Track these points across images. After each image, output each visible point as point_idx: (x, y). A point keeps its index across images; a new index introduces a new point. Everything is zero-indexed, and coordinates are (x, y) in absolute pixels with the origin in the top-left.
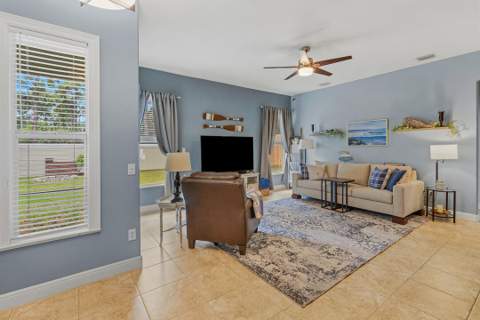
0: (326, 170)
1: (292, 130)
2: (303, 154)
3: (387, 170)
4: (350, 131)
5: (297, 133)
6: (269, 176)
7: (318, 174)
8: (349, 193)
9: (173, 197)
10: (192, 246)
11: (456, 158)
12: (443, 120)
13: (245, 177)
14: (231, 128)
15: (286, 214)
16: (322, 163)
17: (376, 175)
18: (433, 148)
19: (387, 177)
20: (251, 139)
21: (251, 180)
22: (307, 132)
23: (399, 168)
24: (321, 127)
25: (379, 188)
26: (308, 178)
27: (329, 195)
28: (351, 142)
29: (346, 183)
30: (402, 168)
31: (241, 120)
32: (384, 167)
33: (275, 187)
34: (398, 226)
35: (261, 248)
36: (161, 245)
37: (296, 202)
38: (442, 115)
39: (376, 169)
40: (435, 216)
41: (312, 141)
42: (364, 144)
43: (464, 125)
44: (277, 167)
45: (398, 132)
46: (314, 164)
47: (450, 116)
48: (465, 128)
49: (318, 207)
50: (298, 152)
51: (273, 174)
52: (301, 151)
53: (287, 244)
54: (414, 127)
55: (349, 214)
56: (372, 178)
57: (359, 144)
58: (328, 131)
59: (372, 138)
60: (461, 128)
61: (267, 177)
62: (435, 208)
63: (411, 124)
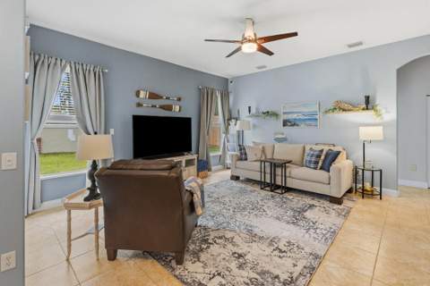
0: (263, 150)
1: (230, 112)
2: (240, 135)
3: (322, 151)
4: (284, 113)
5: (235, 114)
6: (207, 158)
7: (256, 155)
8: (287, 174)
9: (87, 193)
10: (112, 256)
11: (381, 138)
12: (368, 103)
13: (183, 159)
14: (169, 108)
15: (227, 199)
16: (260, 144)
17: (312, 155)
18: (362, 130)
19: (323, 157)
20: (189, 119)
21: (189, 163)
22: (244, 114)
23: (332, 148)
24: (257, 109)
25: (315, 168)
26: (246, 159)
27: (268, 176)
28: (285, 123)
29: (284, 165)
30: (335, 149)
31: (179, 99)
32: (319, 148)
33: (213, 168)
34: (336, 206)
35: (201, 250)
36: (68, 260)
37: (234, 183)
38: (367, 98)
39: (311, 149)
40: (365, 193)
41: (249, 122)
42: (298, 125)
43: (386, 108)
44: (215, 147)
45: (330, 115)
46: (252, 145)
47: (374, 100)
48: (387, 112)
49: (257, 188)
50: (235, 132)
51: (211, 154)
52: (239, 132)
53: (231, 240)
54: (344, 110)
55: (289, 196)
56: (307, 158)
57: (292, 125)
58: (264, 113)
59: (305, 120)
60: (383, 111)
61: (205, 158)
62: (365, 186)
63: (340, 107)
